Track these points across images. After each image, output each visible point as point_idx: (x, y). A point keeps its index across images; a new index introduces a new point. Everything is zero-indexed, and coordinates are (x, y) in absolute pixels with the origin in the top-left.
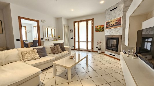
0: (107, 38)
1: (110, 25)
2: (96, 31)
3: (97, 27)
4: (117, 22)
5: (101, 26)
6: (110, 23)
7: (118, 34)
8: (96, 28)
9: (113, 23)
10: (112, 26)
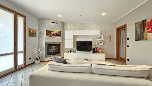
0: (48, 45)
1: (52, 34)
2: (30, 35)
3: (31, 30)
4: (57, 33)
5: (34, 30)
6: (51, 32)
7: (59, 42)
8: (29, 32)
9: (55, 33)
10: (53, 35)
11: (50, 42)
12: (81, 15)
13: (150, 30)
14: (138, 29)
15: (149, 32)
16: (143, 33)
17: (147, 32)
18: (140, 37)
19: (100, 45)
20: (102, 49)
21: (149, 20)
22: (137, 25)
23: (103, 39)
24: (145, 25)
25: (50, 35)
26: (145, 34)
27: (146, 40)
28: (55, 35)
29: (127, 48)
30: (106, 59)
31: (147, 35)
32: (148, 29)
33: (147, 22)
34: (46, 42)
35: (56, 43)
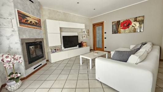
1: (29, 22)
4: (37, 22)
10: (31, 24)
11: (28, 37)
12: (78, 3)
13: (122, 27)
14: (114, 26)
15: (122, 28)
16: (118, 29)
17: (121, 28)
18: (116, 31)
19: (84, 39)
20: (85, 42)
21: (122, 21)
22: (114, 23)
23: (85, 33)
24: (119, 24)
25: (27, 24)
26: (119, 30)
27: (120, 33)
28: (33, 25)
29: (104, 39)
30: (90, 50)
31: (120, 30)
32: (121, 27)
33: (120, 23)
34: (21, 37)
35: (37, 39)
